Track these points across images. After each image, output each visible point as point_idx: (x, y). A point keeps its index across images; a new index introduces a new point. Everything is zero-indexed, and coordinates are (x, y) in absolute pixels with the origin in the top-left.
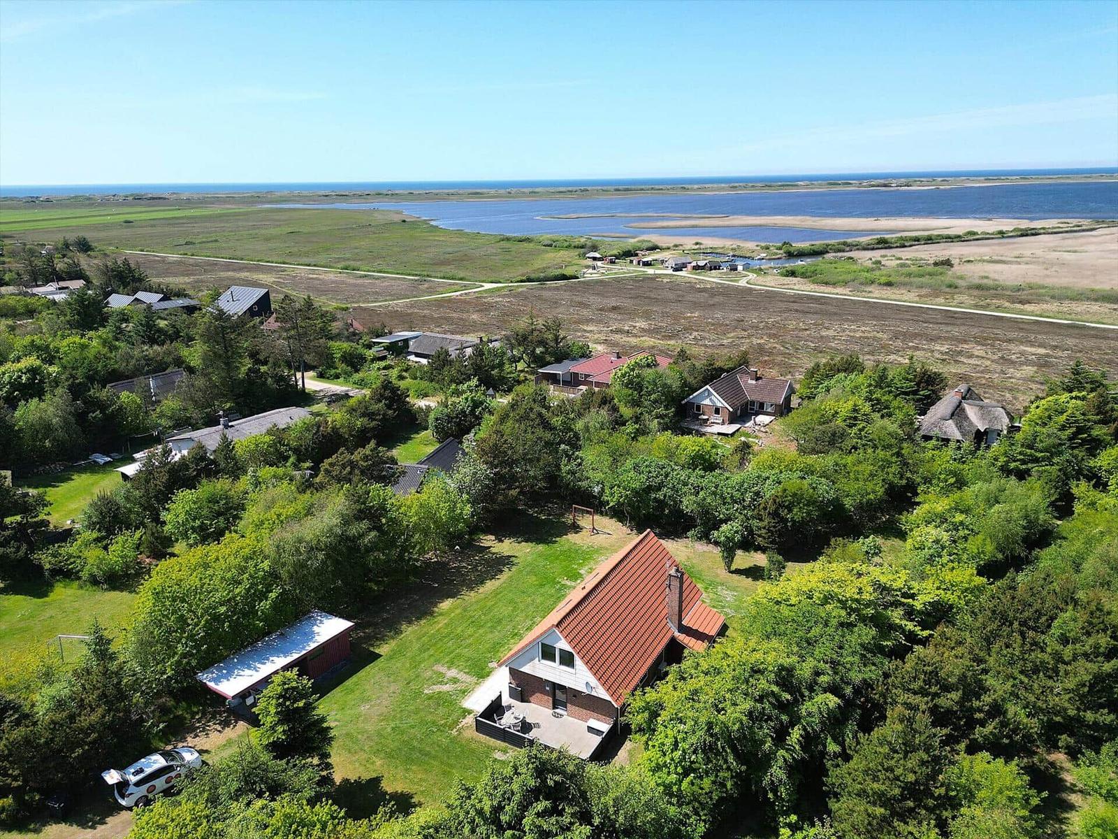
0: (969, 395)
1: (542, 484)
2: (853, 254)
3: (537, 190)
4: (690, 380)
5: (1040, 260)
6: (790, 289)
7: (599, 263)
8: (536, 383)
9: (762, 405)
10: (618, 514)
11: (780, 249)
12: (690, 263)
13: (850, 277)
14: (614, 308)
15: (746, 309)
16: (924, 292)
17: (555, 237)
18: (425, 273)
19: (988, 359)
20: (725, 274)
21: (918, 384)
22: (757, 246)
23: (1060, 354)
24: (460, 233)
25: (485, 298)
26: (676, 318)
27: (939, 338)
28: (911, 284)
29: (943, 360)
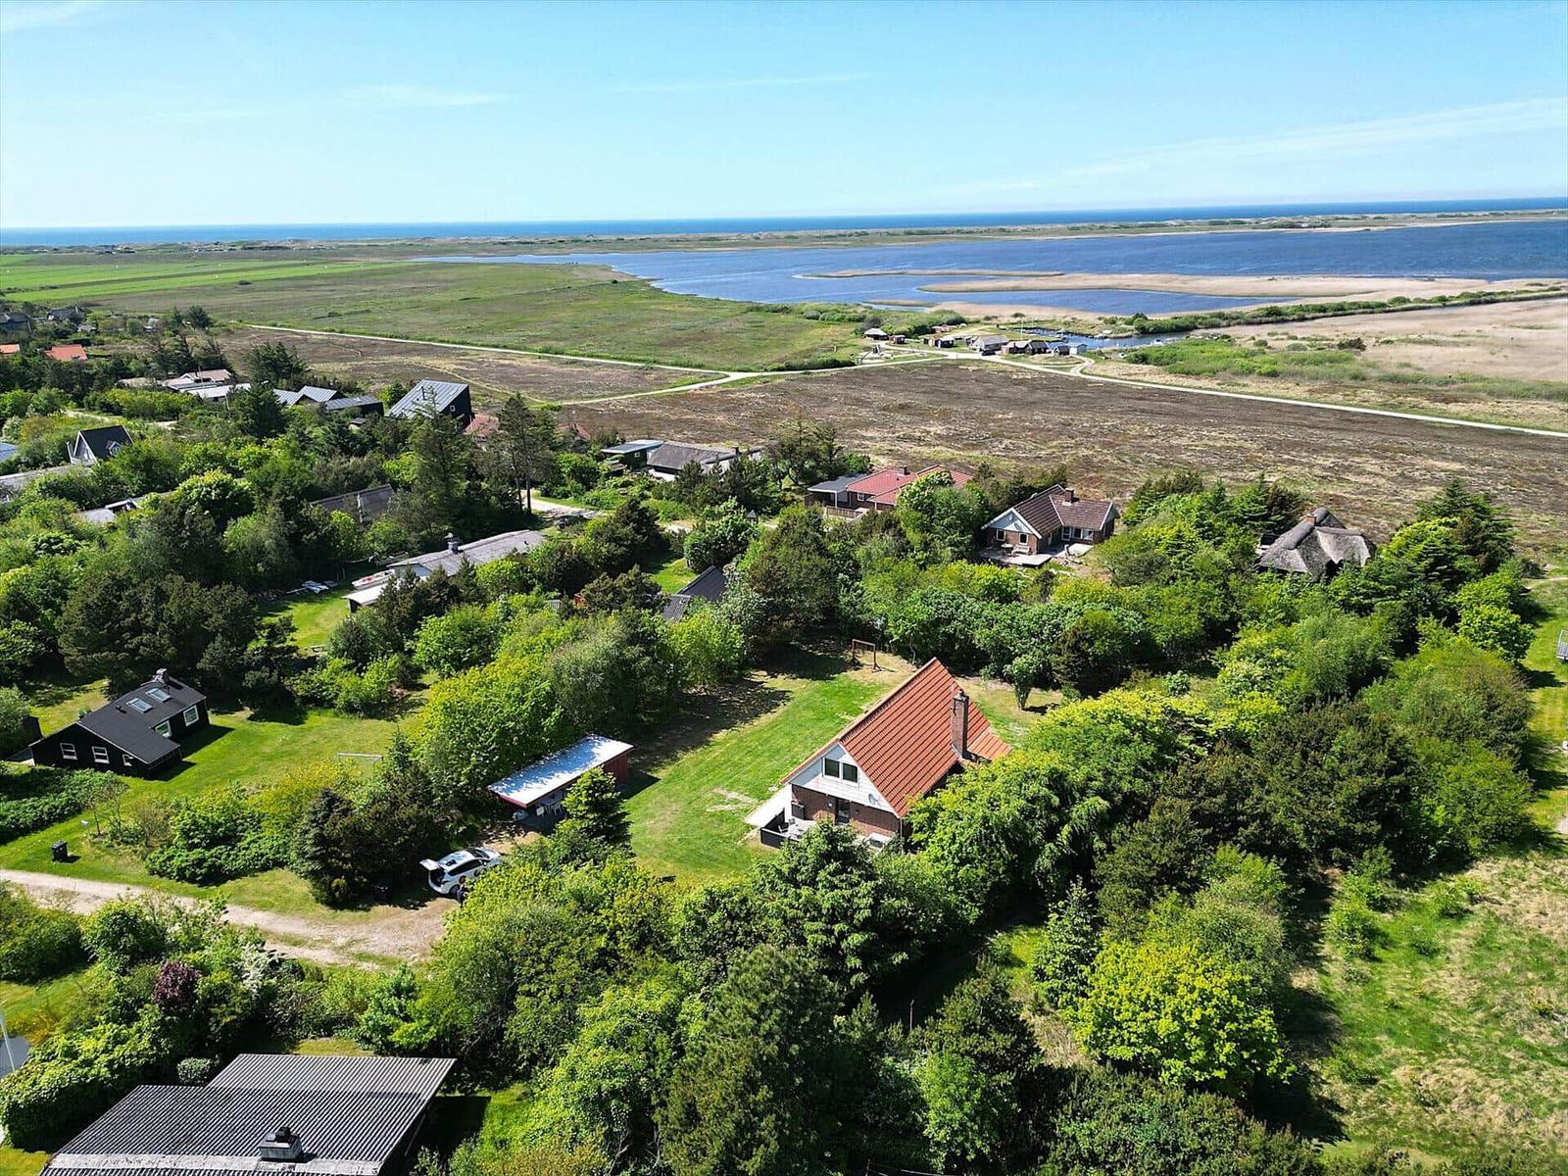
0: (1326, 520)
1: (818, 617)
2: (1232, 331)
3: (795, 234)
4: (993, 501)
5: (1488, 340)
6: (1139, 381)
7: (882, 344)
8: (807, 504)
9: (1078, 532)
10: (903, 650)
11: (1130, 323)
12: (1005, 344)
13: (1220, 364)
14: (902, 407)
15: (1076, 408)
16: (1317, 385)
17: (821, 304)
18: (652, 358)
19: (1383, 476)
20: (1054, 359)
21: (1269, 508)
22: (1100, 319)
23: (1478, 470)
24: (691, 299)
25: (733, 392)
26: (983, 420)
27: (1326, 448)
28: (1302, 374)
29: (1324, 477)
